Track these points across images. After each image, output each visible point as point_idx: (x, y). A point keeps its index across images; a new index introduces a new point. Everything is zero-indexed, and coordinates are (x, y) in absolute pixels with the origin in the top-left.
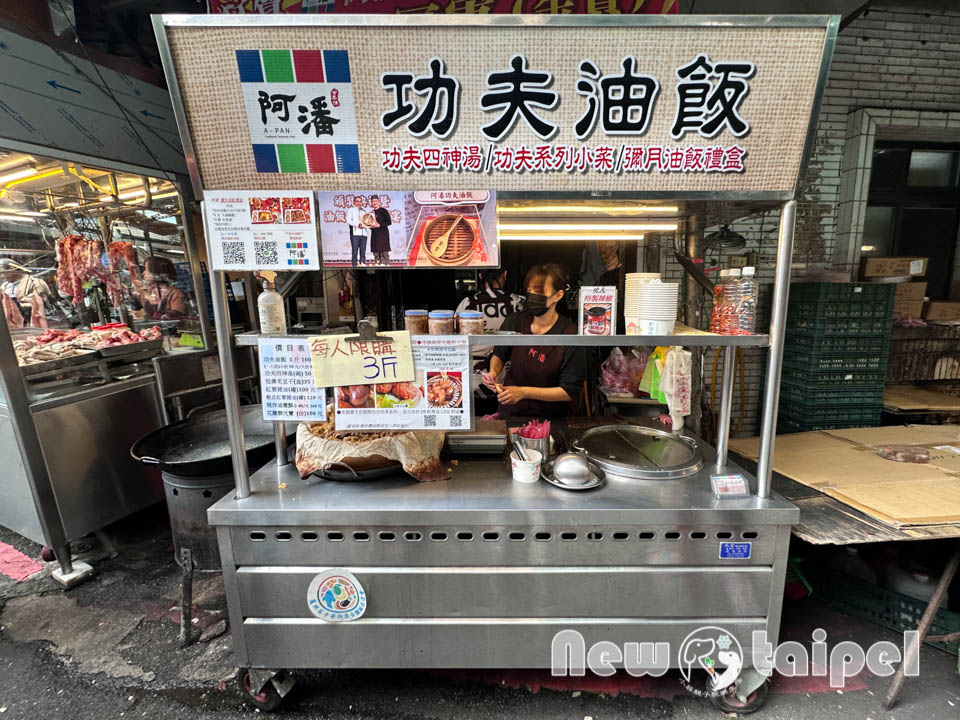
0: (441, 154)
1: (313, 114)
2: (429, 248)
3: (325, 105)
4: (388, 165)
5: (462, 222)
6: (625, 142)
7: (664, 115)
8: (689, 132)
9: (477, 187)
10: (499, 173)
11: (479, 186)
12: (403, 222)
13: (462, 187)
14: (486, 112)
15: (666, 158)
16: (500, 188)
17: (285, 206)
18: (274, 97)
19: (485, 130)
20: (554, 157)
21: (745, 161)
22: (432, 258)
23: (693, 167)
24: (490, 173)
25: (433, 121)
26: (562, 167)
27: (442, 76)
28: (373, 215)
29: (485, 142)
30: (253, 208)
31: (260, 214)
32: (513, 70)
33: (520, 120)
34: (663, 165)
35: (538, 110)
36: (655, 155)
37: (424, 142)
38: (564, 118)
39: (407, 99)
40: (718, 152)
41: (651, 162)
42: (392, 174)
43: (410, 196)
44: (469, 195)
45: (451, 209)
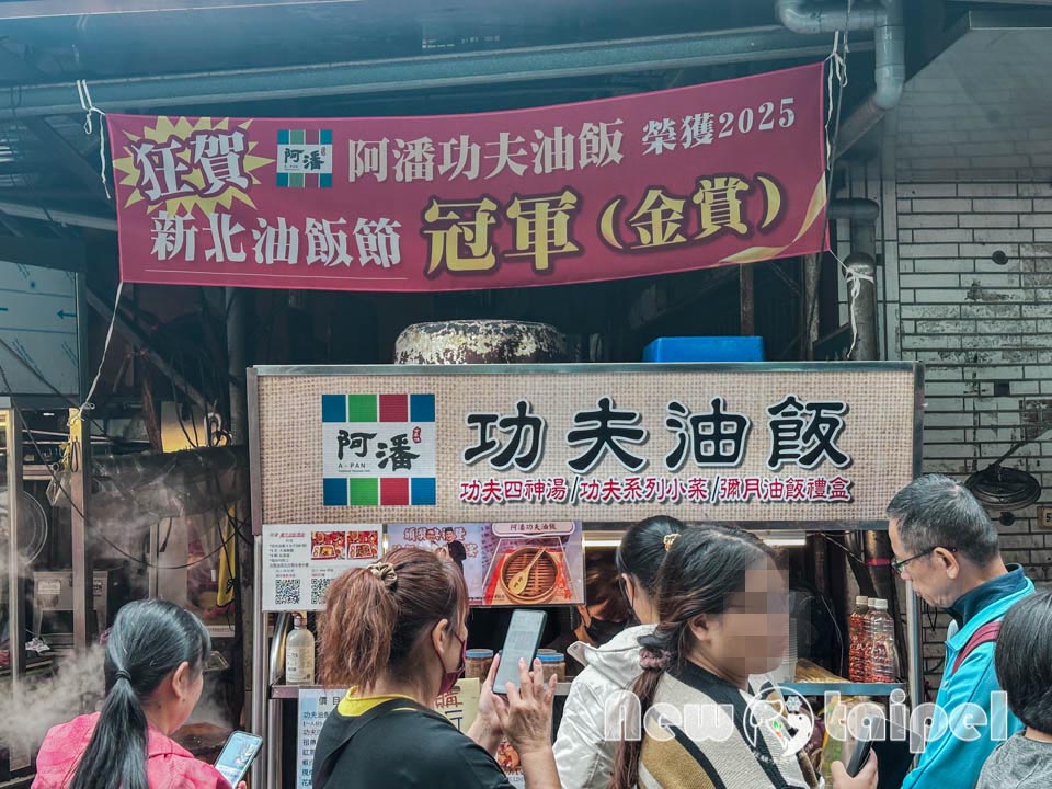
0: (523, 487)
1: (392, 450)
2: (507, 584)
3: (406, 442)
4: (465, 497)
5: (545, 556)
6: (719, 473)
7: (758, 448)
8: (787, 463)
9: (561, 518)
10: (586, 505)
11: (564, 518)
12: (480, 555)
13: (544, 518)
14: (572, 446)
15: (765, 488)
16: (585, 520)
17: (351, 540)
18: (353, 436)
19: (571, 463)
20: (644, 488)
21: (851, 491)
22: (510, 595)
23: (795, 497)
24: (576, 504)
25: (516, 456)
26: (654, 497)
27: (527, 415)
28: (447, 549)
29: (572, 475)
30: (314, 542)
31: (322, 548)
32: (600, 409)
33: (608, 454)
34: (762, 496)
35: (626, 445)
36: (752, 487)
37: (506, 474)
38: (654, 451)
39: (491, 436)
40: (821, 483)
41: (749, 492)
42: (470, 506)
43: (487, 528)
44: (553, 526)
45: (533, 542)
